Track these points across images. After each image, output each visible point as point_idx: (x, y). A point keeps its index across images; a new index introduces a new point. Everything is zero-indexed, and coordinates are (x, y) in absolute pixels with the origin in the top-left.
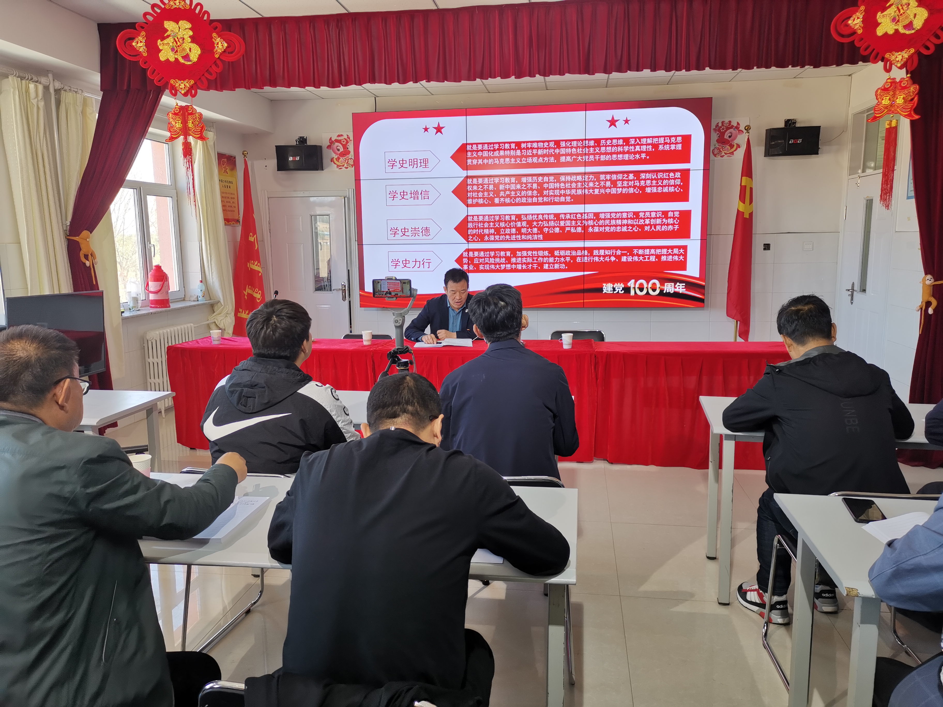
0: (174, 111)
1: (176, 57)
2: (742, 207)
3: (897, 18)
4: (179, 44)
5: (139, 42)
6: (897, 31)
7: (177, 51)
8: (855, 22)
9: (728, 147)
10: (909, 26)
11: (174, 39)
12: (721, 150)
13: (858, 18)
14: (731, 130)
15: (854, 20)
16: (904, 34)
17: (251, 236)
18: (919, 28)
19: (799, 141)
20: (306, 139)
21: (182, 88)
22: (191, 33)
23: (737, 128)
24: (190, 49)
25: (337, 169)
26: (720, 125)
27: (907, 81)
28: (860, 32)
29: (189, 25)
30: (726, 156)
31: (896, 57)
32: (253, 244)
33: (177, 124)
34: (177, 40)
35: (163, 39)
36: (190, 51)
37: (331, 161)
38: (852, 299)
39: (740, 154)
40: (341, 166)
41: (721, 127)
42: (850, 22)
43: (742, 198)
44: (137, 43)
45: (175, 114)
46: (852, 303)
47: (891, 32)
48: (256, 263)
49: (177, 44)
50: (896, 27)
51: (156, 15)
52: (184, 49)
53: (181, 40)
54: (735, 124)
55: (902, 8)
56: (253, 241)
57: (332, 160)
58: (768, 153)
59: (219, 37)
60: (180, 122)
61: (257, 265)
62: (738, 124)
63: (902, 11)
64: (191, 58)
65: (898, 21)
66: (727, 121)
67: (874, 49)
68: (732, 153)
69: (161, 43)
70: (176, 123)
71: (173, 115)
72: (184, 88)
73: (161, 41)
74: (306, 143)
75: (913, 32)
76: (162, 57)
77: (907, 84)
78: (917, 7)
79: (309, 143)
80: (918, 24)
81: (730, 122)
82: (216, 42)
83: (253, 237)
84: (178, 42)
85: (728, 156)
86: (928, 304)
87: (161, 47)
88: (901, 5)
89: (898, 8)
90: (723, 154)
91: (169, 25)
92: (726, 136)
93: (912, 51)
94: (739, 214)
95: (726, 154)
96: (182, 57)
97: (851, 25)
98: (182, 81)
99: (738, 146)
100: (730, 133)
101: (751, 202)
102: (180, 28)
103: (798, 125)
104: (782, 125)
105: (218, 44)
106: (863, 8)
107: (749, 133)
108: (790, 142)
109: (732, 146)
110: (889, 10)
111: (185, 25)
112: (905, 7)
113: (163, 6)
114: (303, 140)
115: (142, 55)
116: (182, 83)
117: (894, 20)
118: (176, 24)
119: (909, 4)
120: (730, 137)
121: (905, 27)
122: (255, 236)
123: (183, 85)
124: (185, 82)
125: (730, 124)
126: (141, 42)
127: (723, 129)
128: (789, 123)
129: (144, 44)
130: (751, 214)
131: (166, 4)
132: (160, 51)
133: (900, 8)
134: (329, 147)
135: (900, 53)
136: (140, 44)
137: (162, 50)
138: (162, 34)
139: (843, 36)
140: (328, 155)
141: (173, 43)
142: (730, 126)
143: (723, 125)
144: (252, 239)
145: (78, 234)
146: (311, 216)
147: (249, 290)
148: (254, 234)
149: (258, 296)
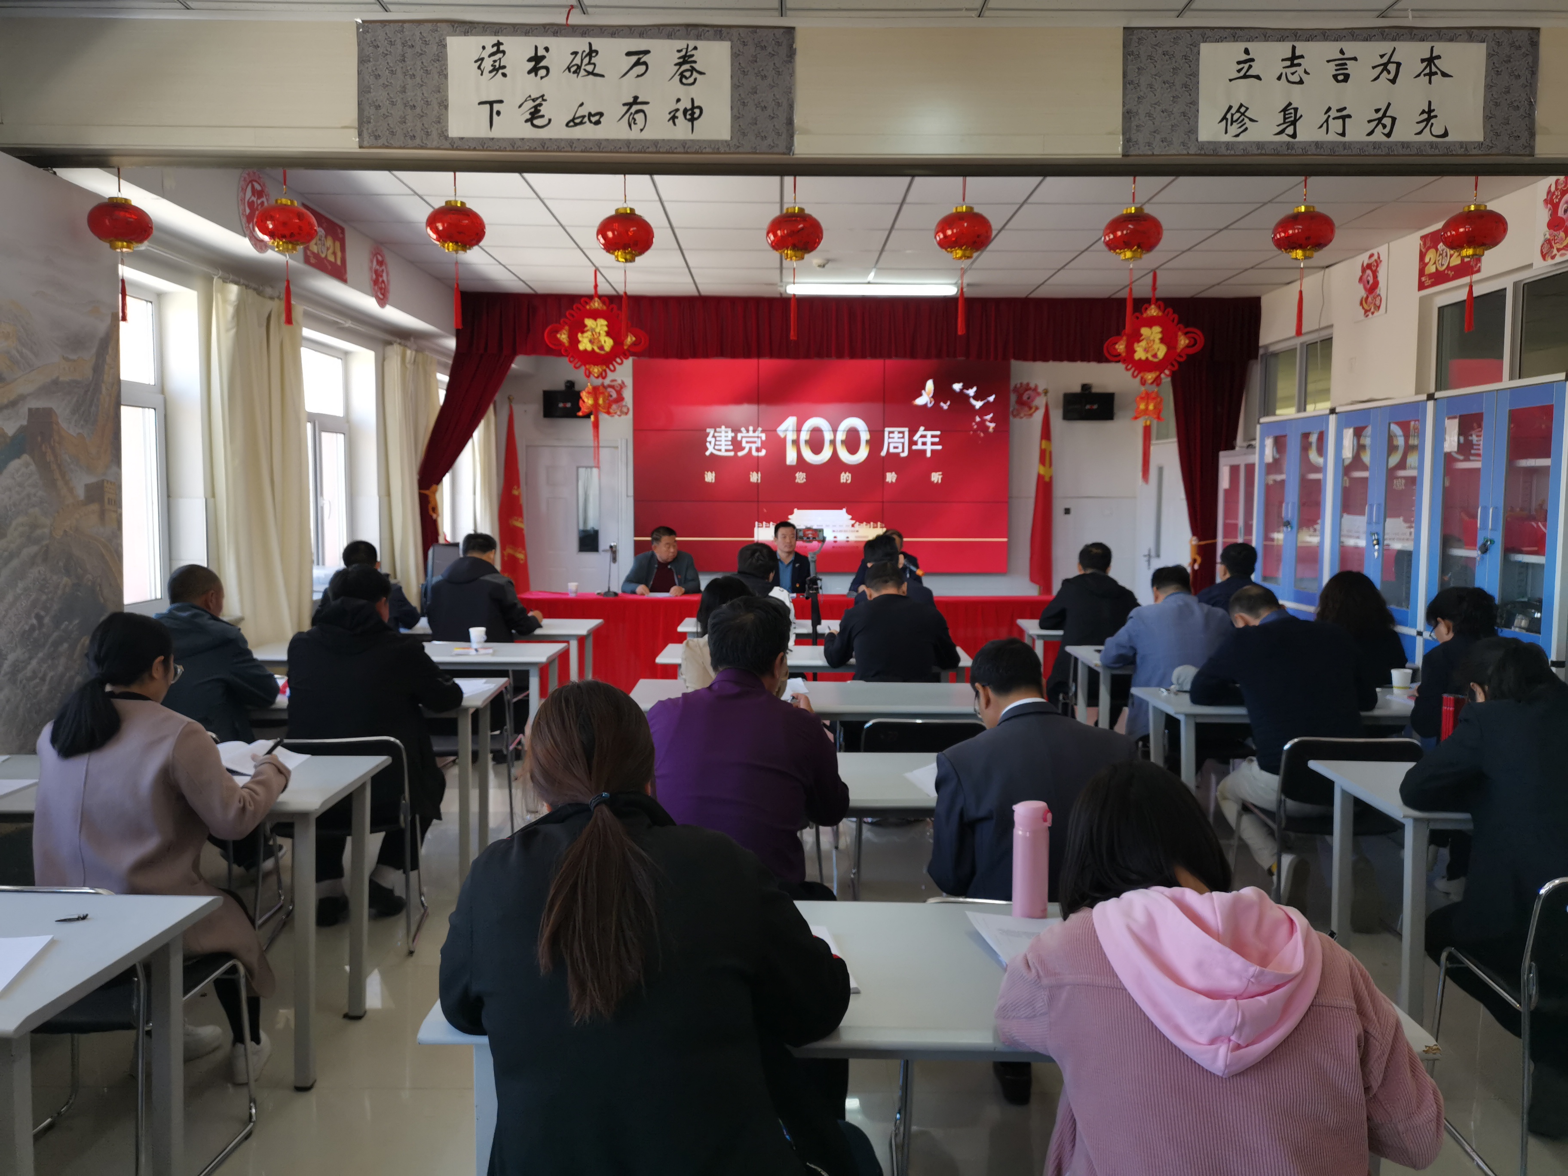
1: (593, 347)
2: (1042, 470)
6: (1147, 358)
7: (594, 343)
9: (1027, 408)
10: (1155, 356)
11: (592, 333)
12: (1020, 411)
13: (1120, 347)
14: (1030, 392)
16: (1154, 361)
17: (515, 489)
18: (1162, 357)
19: (1095, 407)
22: (606, 329)
23: (1035, 390)
26: (1018, 386)
28: (1124, 352)
29: (605, 323)
31: (1148, 376)
32: (517, 498)
34: (594, 334)
35: (583, 332)
36: (605, 342)
39: (1039, 416)
40: (613, 413)
41: (1019, 389)
42: (1115, 347)
43: (1042, 461)
44: (561, 335)
47: (1144, 358)
48: (520, 520)
50: (1147, 356)
52: (600, 341)
53: (598, 334)
54: (1033, 387)
55: (1150, 343)
58: (1066, 417)
59: (629, 333)
61: (521, 522)
62: (1036, 386)
63: (1150, 345)
64: (605, 349)
66: (1024, 383)
68: (1031, 415)
69: (581, 335)
72: (598, 372)
75: (1158, 359)
76: (581, 347)
78: (1160, 343)
80: (1161, 355)
81: (1028, 384)
82: (627, 335)
83: (517, 490)
84: (595, 336)
85: (1026, 418)
86: (1194, 561)
87: (580, 339)
88: (1149, 341)
89: (1147, 343)
90: (1022, 415)
91: (587, 321)
92: (1025, 397)
94: (1040, 477)
95: (1025, 415)
96: (598, 347)
97: (1118, 349)
98: (596, 367)
99: (1037, 408)
100: (1029, 394)
101: (1051, 465)
102: (597, 325)
103: (1094, 391)
104: (1078, 390)
107: (1047, 396)
108: (1086, 407)
109: (1030, 408)
110: (1141, 343)
111: (602, 322)
112: (1152, 343)
114: (570, 385)
115: (565, 344)
117: (1146, 351)
118: (594, 321)
119: (1154, 341)
120: (1029, 398)
122: (519, 490)
123: (596, 370)
124: (599, 367)
125: (1028, 386)
126: (564, 334)
127: (1021, 391)
128: (1086, 387)
129: (567, 336)
130: (1051, 478)
135: (1150, 373)
136: (563, 336)
137: (581, 341)
138: (582, 329)
141: (591, 336)
142: (1027, 388)
143: (1020, 387)
144: (515, 492)
145: (428, 488)
146: (578, 468)
147: (509, 551)
148: (519, 487)
149: (520, 556)
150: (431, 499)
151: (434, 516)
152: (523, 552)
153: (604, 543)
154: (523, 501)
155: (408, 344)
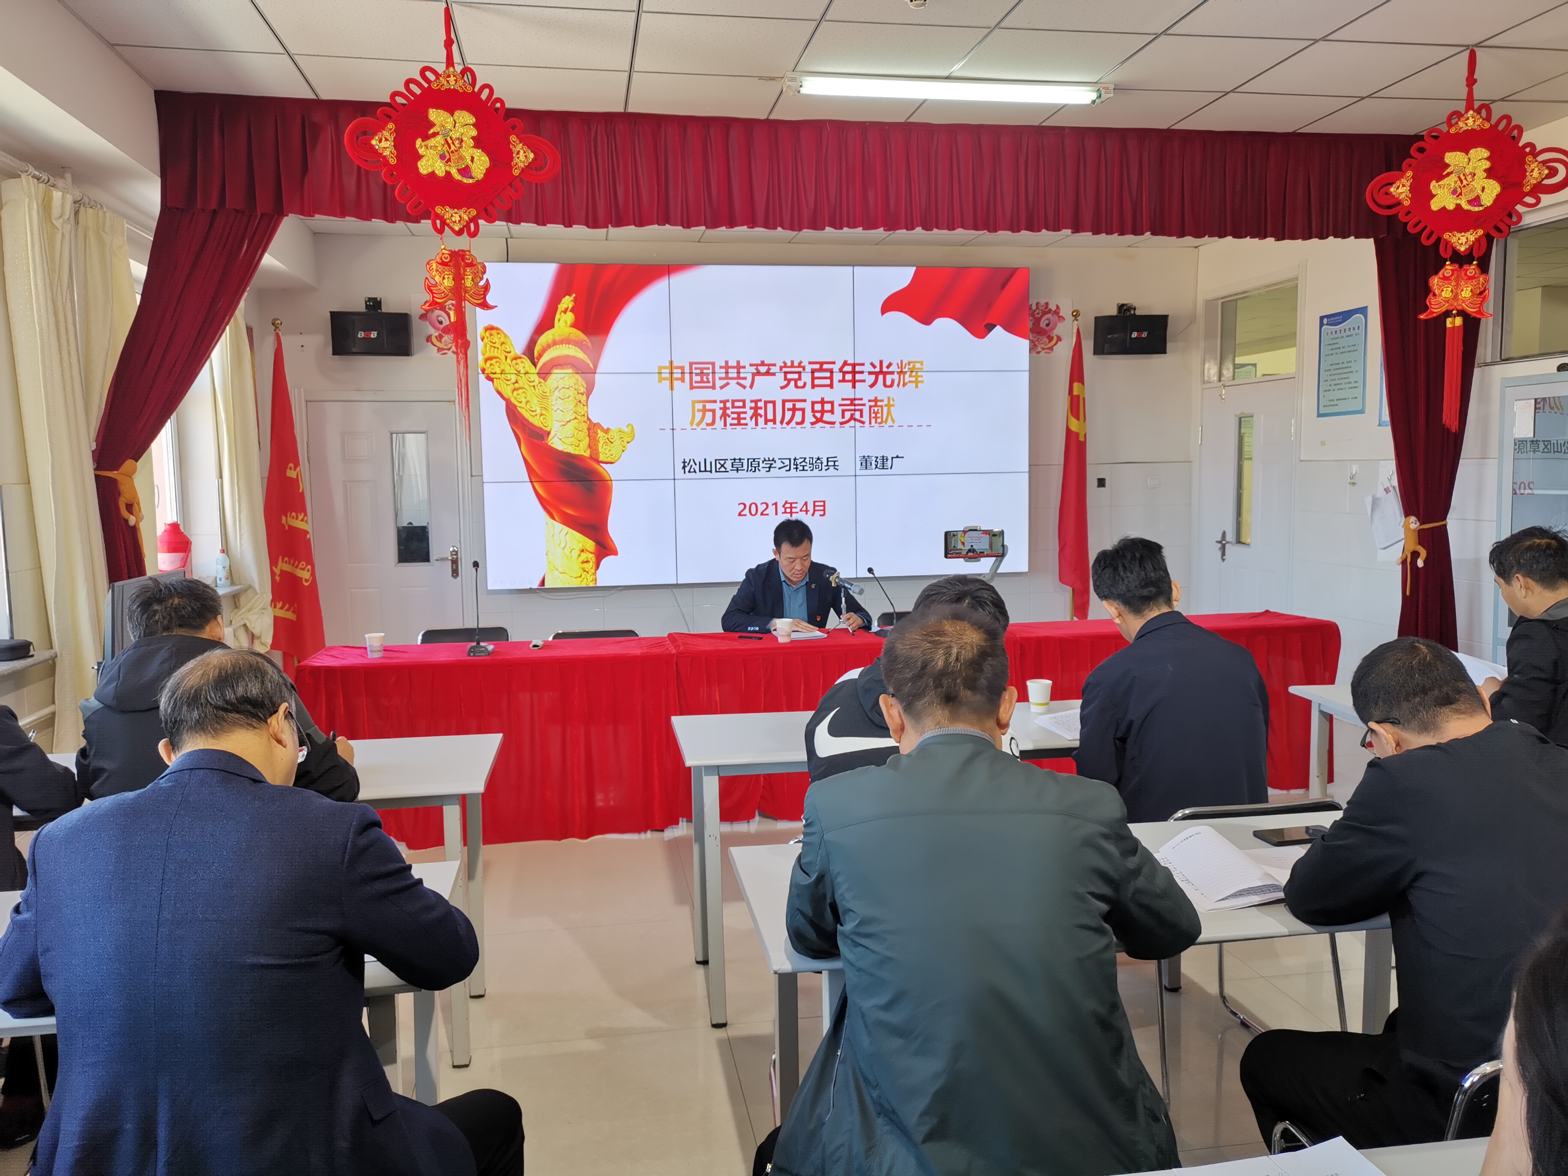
0: (441, 259)
1: (448, 169)
2: (1072, 424)
3: (1459, 190)
4: (453, 148)
5: (384, 139)
6: (1458, 206)
7: (449, 160)
8: (1400, 190)
9: (1045, 339)
10: (1476, 201)
11: (446, 139)
12: (1037, 343)
13: (1404, 186)
14: (1049, 316)
15: (1398, 188)
16: (1469, 211)
17: (291, 468)
18: (1489, 205)
19: (1145, 335)
20: (380, 302)
21: (455, 222)
22: (474, 133)
23: (1057, 312)
24: (473, 158)
25: (439, 355)
26: (1034, 307)
27: (1474, 269)
28: (1407, 203)
29: (472, 120)
30: (1043, 352)
31: (1459, 239)
32: (295, 482)
33: (445, 281)
34: (450, 142)
35: (426, 137)
36: (472, 160)
37: (428, 341)
38: (1223, 554)
39: (1061, 350)
40: (444, 349)
41: (1035, 311)
42: (1392, 190)
43: (1073, 411)
44: (380, 141)
45: (443, 264)
46: (1223, 560)
47: (1451, 207)
48: (300, 517)
49: (450, 148)
50: (1458, 202)
51: (413, 98)
52: (462, 158)
53: (457, 142)
54: (1054, 308)
55: (1466, 179)
56: (295, 477)
57: (429, 339)
58: (1098, 350)
59: (520, 143)
60: (451, 277)
61: (302, 520)
62: (1058, 307)
63: (1465, 182)
64: (474, 174)
65: (1461, 194)
66: (1043, 302)
67: (1426, 227)
68: (1051, 348)
69: (423, 144)
70: (444, 278)
71: (440, 266)
72: (459, 221)
73: (423, 141)
74: (381, 309)
75: (1481, 209)
76: (424, 168)
77: (1475, 273)
78: (1486, 178)
79: (385, 309)
80: (1488, 200)
81: (1047, 304)
82: (515, 150)
83: (295, 470)
84: (452, 145)
85: (1046, 353)
86: (1415, 555)
87: (421, 151)
88: (1464, 175)
89: (1459, 177)
90: (1039, 349)
91: (434, 115)
92: (1043, 324)
93: (1480, 232)
94: (1069, 433)
95: (1043, 349)
96: (458, 170)
97: (1394, 194)
98: (456, 210)
99: (1059, 339)
100: (1048, 319)
101: (1085, 420)
102: (455, 123)
103: (1138, 313)
104: (1113, 312)
105: (518, 153)
106: (1409, 174)
107: (1077, 320)
108: (1133, 336)
109: (1050, 339)
110: (1446, 179)
111: (465, 118)
112: (1469, 178)
113: (426, 85)
114: (374, 304)
115: (388, 161)
116: (456, 213)
117: (1454, 192)
118: (449, 115)
119: (1475, 175)
120: (1047, 325)
121: (1470, 202)
122: (298, 469)
123: (456, 217)
124: (461, 212)
125: (1047, 307)
126: (387, 140)
127: (1038, 314)
128: (1125, 309)
129: (393, 144)
130: (1085, 436)
131: (431, 82)
132: (420, 157)
133: (1463, 178)
134: (423, 317)
135: (1463, 234)
136: (384, 144)
137: (423, 156)
138: (425, 130)
139: (1379, 205)
140: (420, 330)
141: (443, 145)
142: (1047, 311)
143: (1037, 308)
144: (291, 474)
145: (116, 467)
146: (392, 434)
147: (283, 566)
148: (297, 464)
149: (305, 575)
150: (123, 488)
151: (132, 520)
152: (309, 567)
153: (438, 547)
154: (305, 486)
155: (60, 183)
